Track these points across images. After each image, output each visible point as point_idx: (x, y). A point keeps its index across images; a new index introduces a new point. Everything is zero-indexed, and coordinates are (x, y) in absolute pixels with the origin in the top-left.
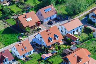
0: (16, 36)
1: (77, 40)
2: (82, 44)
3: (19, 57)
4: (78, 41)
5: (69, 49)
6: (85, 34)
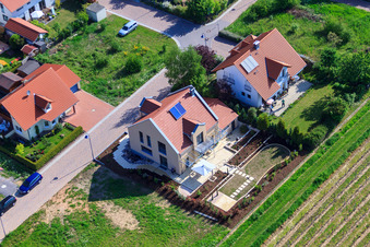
1: (41, 36)
2: (56, 47)
4: (44, 39)
5: (15, 72)
6: (67, 12)
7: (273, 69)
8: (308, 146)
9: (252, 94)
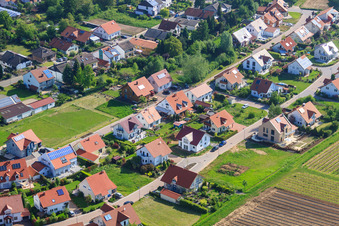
0: (129, 108)
1: (211, 106)
3: (146, 127)
6: (217, 102)
7: (310, 114)
8: (326, 136)
9: (303, 122)
